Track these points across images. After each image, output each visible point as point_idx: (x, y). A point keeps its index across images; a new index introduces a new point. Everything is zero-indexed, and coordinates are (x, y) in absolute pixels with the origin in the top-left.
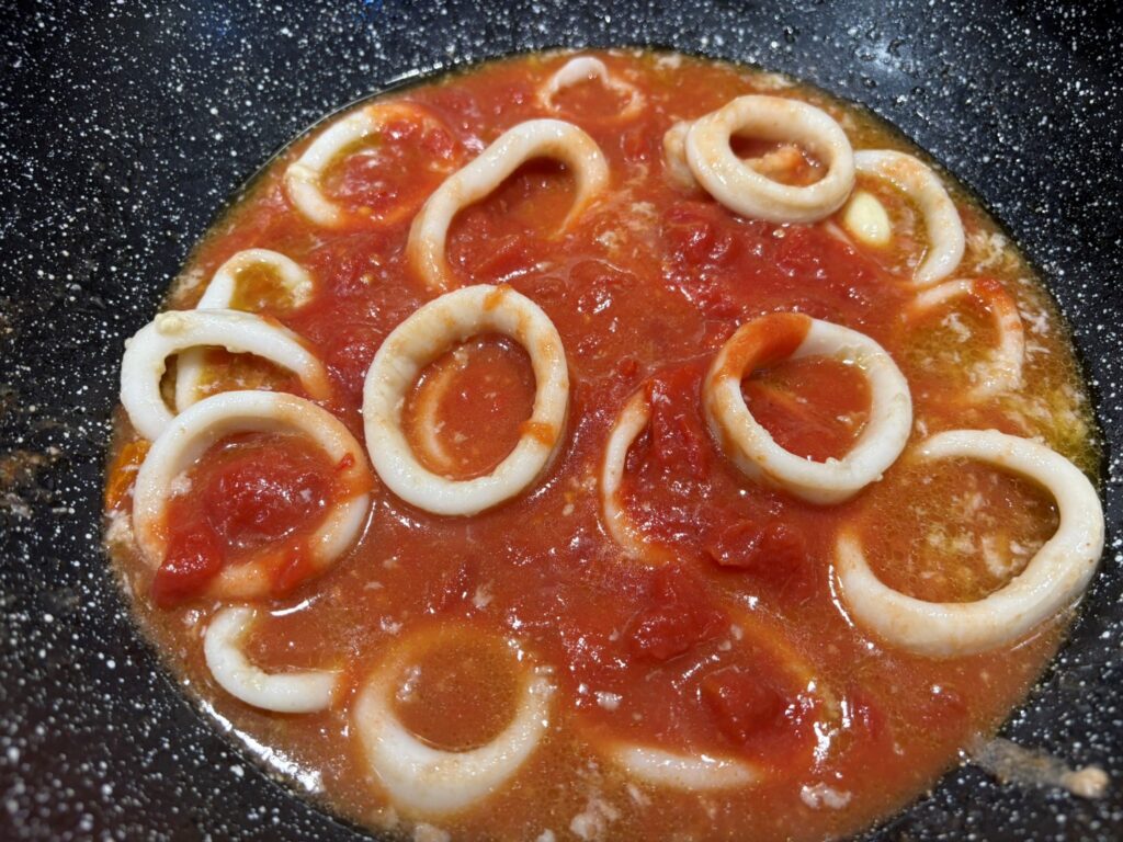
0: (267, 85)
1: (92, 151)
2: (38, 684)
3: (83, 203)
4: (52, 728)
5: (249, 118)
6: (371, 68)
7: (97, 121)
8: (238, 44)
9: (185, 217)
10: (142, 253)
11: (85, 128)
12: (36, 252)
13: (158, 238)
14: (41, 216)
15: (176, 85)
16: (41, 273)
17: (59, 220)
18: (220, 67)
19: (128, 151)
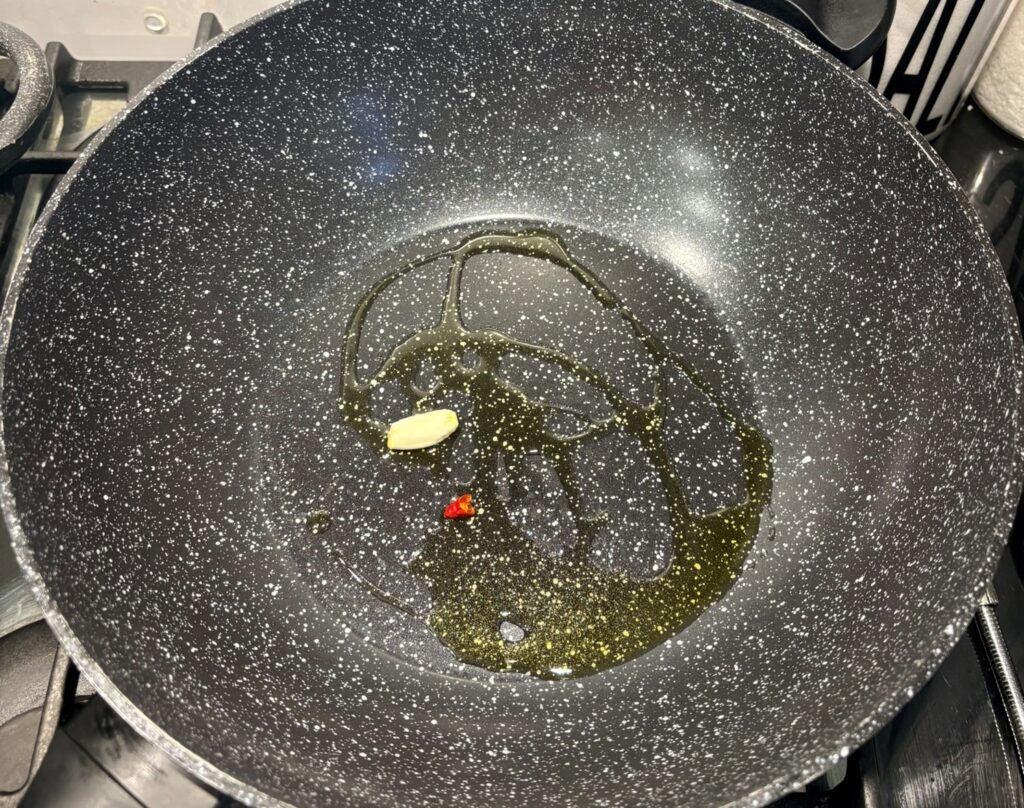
0: (852, 543)
1: (903, 401)
2: (706, 132)
3: (884, 375)
4: (688, 118)
5: (848, 517)
6: (791, 615)
7: (914, 416)
8: (882, 541)
9: (839, 428)
10: (843, 386)
11: (915, 406)
12: (878, 326)
13: (841, 403)
14: (891, 343)
15: (897, 484)
16: (868, 319)
17: (885, 351)
18: (884, 522)
19: (890, 425)
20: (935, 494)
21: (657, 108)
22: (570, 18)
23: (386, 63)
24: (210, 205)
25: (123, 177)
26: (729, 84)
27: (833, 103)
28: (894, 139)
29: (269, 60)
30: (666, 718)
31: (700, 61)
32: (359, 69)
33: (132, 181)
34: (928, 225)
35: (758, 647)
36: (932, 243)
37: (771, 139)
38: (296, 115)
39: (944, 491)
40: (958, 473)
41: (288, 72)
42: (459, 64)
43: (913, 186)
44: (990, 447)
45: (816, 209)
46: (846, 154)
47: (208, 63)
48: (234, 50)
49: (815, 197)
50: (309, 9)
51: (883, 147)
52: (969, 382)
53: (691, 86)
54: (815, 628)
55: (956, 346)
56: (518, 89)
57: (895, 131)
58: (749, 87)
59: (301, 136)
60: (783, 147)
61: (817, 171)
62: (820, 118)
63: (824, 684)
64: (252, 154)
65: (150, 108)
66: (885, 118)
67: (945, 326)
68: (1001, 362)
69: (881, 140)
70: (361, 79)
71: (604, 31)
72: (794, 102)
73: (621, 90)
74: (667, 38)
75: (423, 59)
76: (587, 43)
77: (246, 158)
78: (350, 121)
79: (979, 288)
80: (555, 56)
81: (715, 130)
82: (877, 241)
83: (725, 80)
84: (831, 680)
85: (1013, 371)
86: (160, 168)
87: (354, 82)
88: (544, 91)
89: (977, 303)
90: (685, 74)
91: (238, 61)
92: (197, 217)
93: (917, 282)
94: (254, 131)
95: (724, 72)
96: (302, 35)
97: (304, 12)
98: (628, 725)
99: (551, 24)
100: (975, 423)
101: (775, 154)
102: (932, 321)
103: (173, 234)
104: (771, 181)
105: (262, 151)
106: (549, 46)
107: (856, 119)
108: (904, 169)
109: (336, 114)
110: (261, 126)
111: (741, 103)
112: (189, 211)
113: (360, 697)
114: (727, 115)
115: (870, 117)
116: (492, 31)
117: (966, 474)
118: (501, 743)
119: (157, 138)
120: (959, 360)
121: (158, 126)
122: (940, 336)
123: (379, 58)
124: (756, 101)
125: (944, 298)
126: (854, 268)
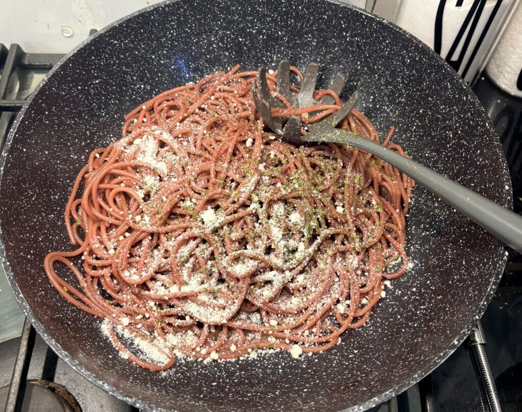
20: (449, 148)
21: (229, 53)
22: (173, 29)
23: (97, 89)
24: (55, 198)
25: (16, 203)
26: (258, 27)
27: (312, 12)
28: (348, 15)
29: (47, 113)
30: (406, 298)
31: (241, 22)
32: (87, 98)
33: (19, 203)
34: (380, 44)
35: (418, 249)
36: (387, 51)
37: (288, 42)
38: (69, 136)
39: (453, 144)
40: (455, 134)
41: (57, 115)
42: (130, 75)
43: (366, 31)
44: (464, 115)
45: (324, 63)
46: (327, 32)
47: (23, 127)
48: (31, 114)
49: (320, 59)
50: (55, 78)
51: (344, 21)
52: (436, 97)
53: (241, 35)
54: (436, 227)
55: (420, 87)
56: (162, 74)
57: (348, 11)
58: (269, 23)
59: (75, 144)
60: (296, 43)
61: (316, 47)
62: (308, 22)
63: (462, 243)
64: (60, 164)
65: (10, 162)
66: (340, 8)
67: (411, 81)
68: (449, 81)
69: (342, 18)
70: (90, 103)
71: (190, 28)
72: (293, 21)
73: (209, 52)
74: (222, 18)
75: (113, 80)
76: (185, 37)
77: (58, 167)
78: (94, 126)
79: (420, 58)
80: (172, 50)
81: (260, 51)
82: (359, 63)
83: (256, 26)
84: (463, 240)
85: (457, 81)
86: (27, 191)
87: (87, 106)
88: (174, 70)
89: (422, 64)
90: (236, 31)
91: (34, 121)
92: (53, 207)
93: (387, 70)
94: (55, 152)
95: (254, 22)
96: (56, 93)
97: (53, 81)
98: (392, 310)
99: (165, 36)
100: (450, 111)
101: (293, 48)
102: (403, 82)
103: (48, 221)
104: (297, 61)
105: (63, 160)
106: (168, 47)
107: (325, 14)
108: (359, 26)
109: (86, 125)
110: (57, 148)
111: (267, 32)
112: (48, 206)
113: (279, 372)
114: (263, 41)
115: (333, 11)
116: (139, 52)
117: (459, 132)
118: (350, 350)
119: (19, 176)
120: (426, 91)
121: (16, 170)
122: (411, 86)
123: (93, 88)
124: (274, 29)
125: (404, 70)
126: (354, 80)
